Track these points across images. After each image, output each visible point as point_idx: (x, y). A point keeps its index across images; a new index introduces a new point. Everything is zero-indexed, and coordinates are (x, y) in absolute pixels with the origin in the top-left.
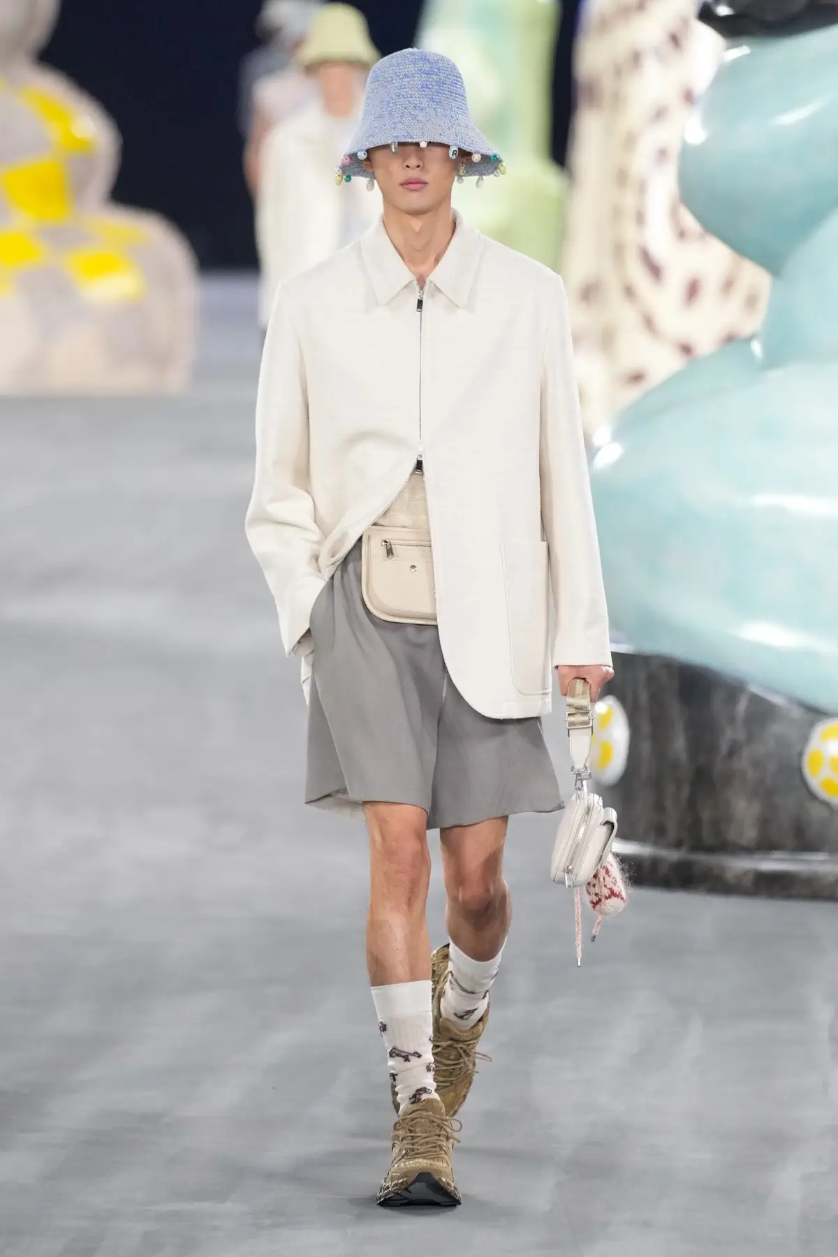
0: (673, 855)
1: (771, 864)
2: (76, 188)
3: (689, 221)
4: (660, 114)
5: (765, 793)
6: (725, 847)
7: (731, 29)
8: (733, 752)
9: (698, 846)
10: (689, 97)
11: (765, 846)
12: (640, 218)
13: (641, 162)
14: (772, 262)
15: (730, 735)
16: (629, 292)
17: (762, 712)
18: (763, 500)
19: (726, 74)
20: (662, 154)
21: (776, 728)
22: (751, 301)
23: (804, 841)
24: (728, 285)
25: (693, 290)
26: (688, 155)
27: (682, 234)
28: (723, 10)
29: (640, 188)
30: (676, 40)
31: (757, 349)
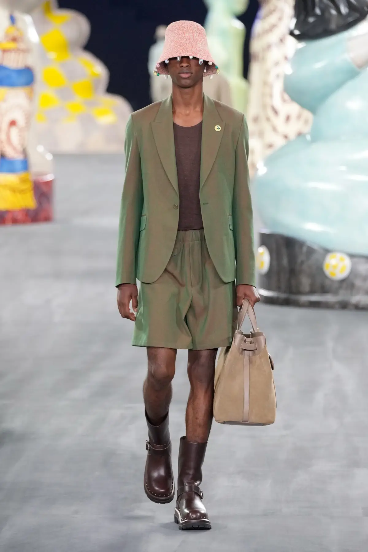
0: (283, 296)
1: (315, 298)
2: (95, 88)
3: (286, 97)
4: (277, 64)
5: (312, 276)
6: (300, 293)
7: (299, 38)
8: (302, 262)
9: (291, 292)
10: (286, 58)
11: (312, 292)
12: (271, 96)
13: (271, 78)
14: (313, 109)
15: (301, 258)
16: (268, 119)
17: (311, 251)
18: (312, 185)
19: (298, 52)
20: (278, 76)
21: (315, 257)
22: (306, 122)
23: (324, 290)
24: (299, 117)
25: (288, 118)
26: (286, 78)
27: (284, 101)
28: (297, 32)
29: (271, 87)
30: (282, 40)
31: (308, 137)
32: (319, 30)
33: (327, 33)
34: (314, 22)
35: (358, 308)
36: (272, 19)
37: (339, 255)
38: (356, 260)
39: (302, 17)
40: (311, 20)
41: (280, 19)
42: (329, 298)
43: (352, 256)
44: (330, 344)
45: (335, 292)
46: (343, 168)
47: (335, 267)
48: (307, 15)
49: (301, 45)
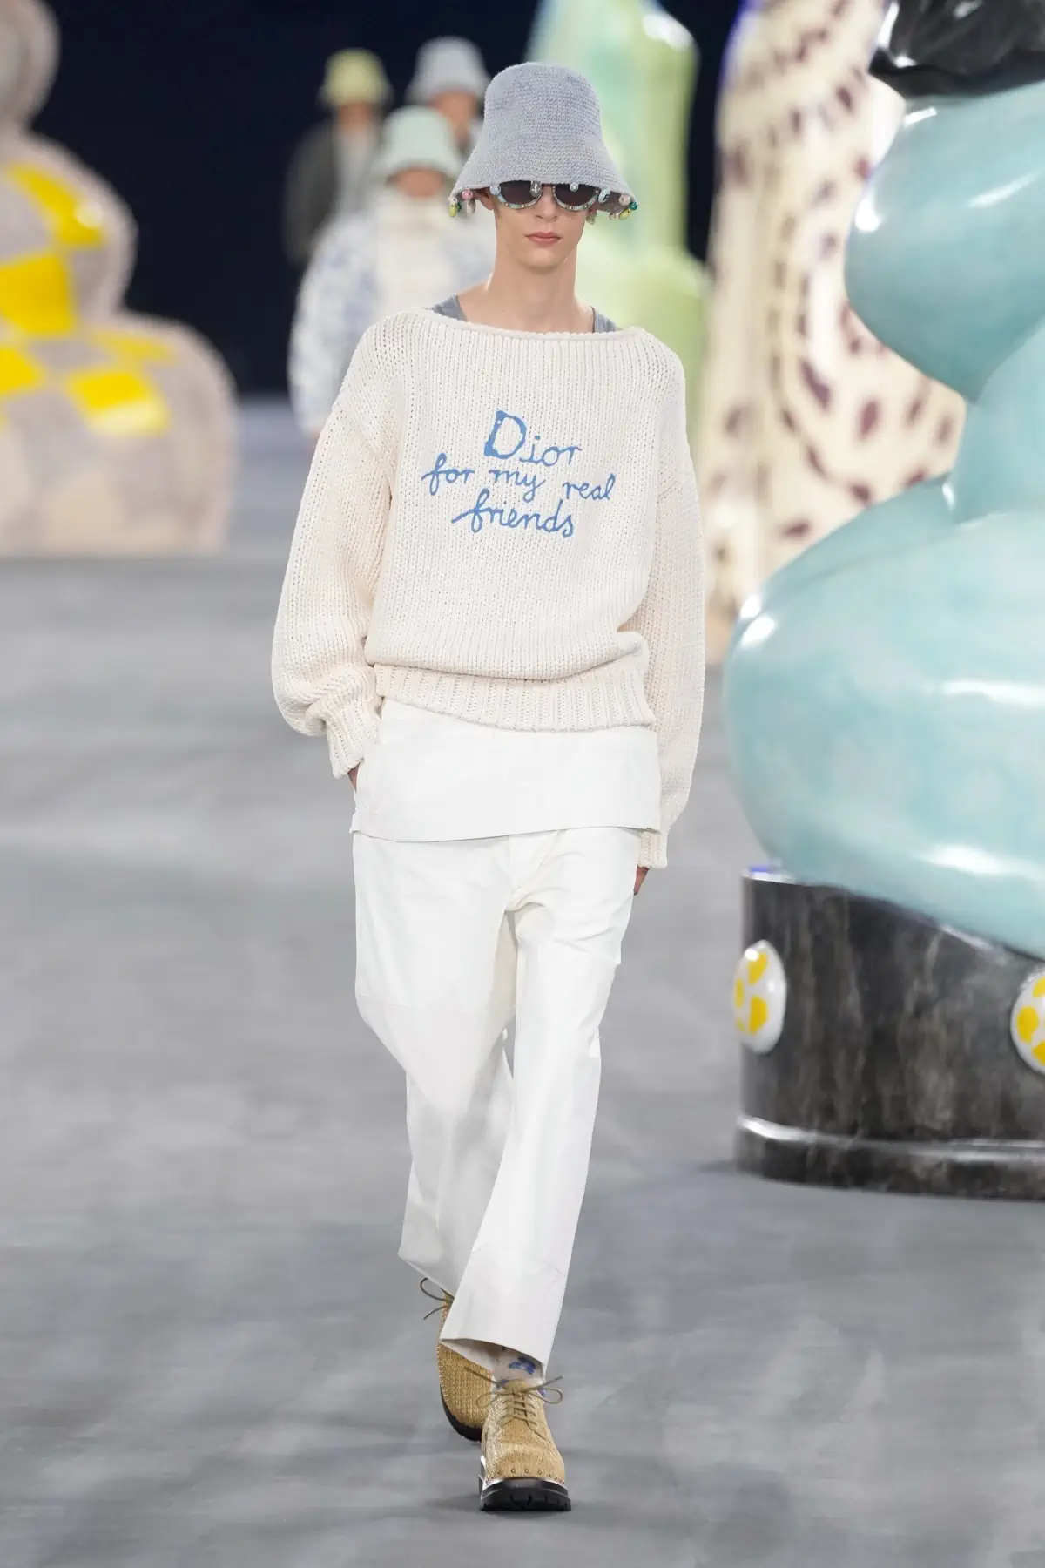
1: (970, 1154)
4: (826, 192)
5: (962, 1062)
6: (912, 1133)
7: (913, 85)
8: (921, 1010)
10: (863, 169)
11: (964, 1130)
12: (802, 326)
13: (803, 253)
14: (968, 385)
15: (916, 988)
16: (789, 420)
17: (959, 958)
18: (957, 687)
19: (906, 143)
20: (830, 242)
21: (975, 979)
22: (944, 431)
23: (1013, 1125)
24: (915, 411)
25: (869, 417)
26: (857, 245)
27: (855, 346)
28: (903, 61)
29: (803, 288)
30: (845, 98)
41: (839, 9)
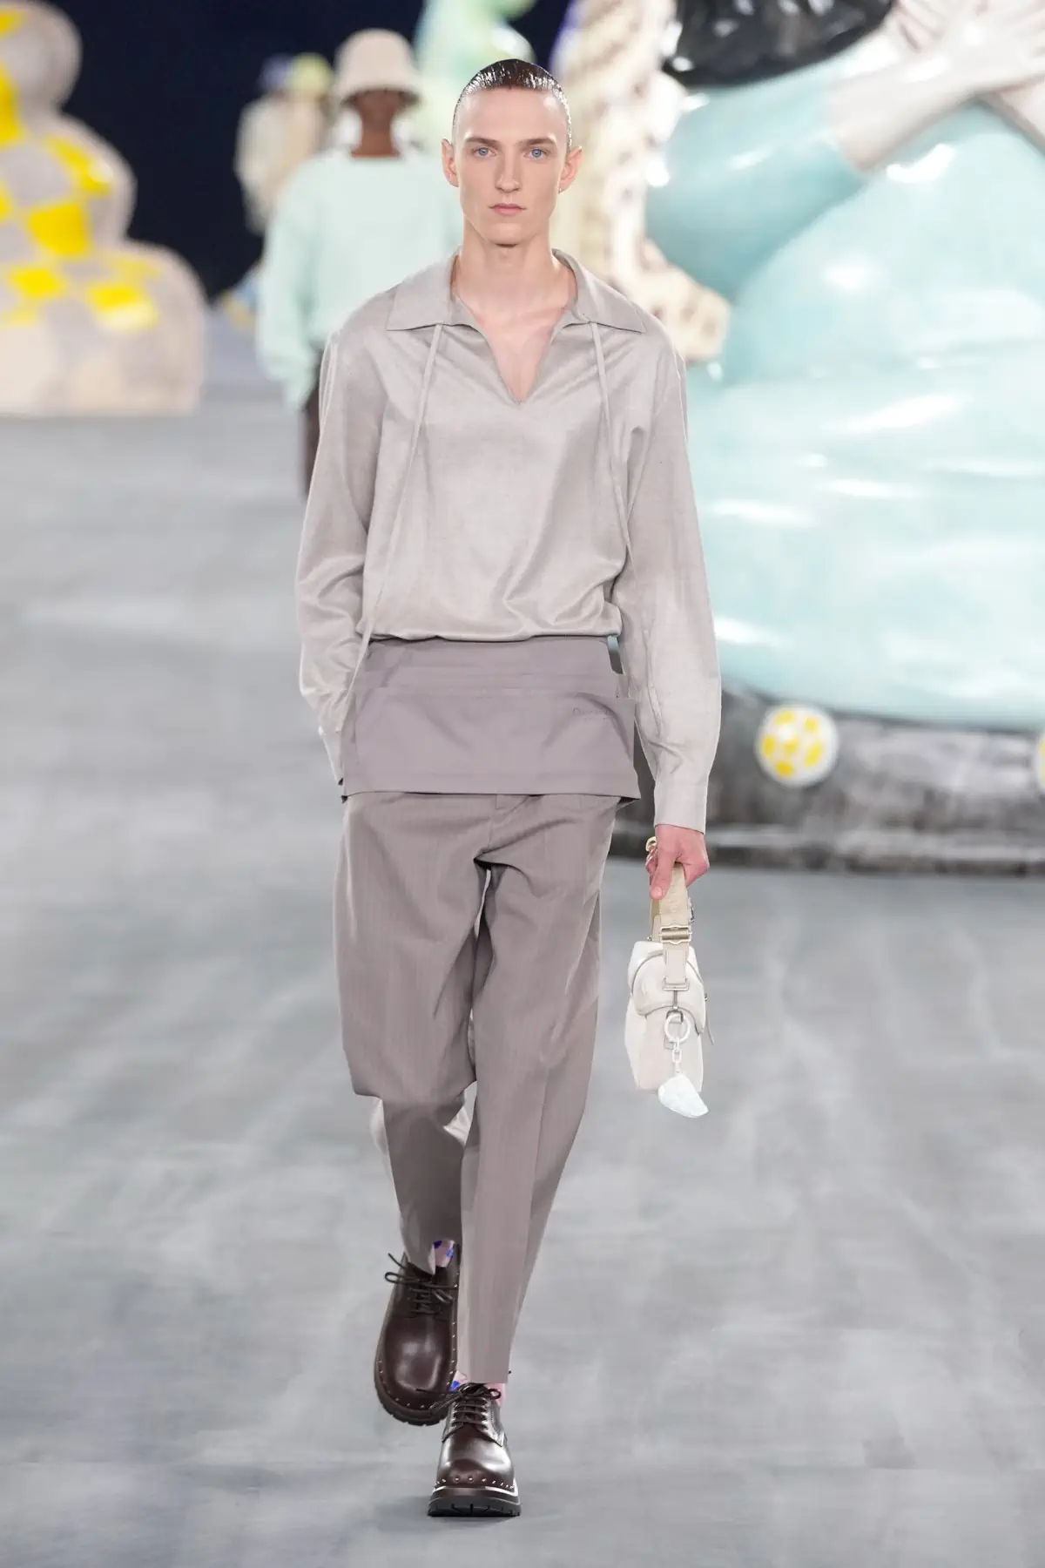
2: (93, 225)
3: (653, 253)
4: (625, 158)
5: (725, 775)
7: (690, 80)
10: (651, 142)
12: (607, 251)
13: (609, 200)
14: (728, 289)
19: (687, 123)
20: (628, 193)
21: (733, 718)
22: (709, 328)
23: (758, 815)
24: (688, 313)
26: (653, 198)
27: (645, 266)
28: (683, 65)
29: (606, 224)
30: (639, 90)
31: (715, 370)
32: (748, 58)
33: (771, 66)
34: (732, 34)
35: (857, 866)
36: (612, 27)
37: (802, 714)
38: (851, 727)
39: (698, 20)
40: (724, 28)
41: (635, 27)
42: (773, 838)
43: (839, 716)
44: (776, 971)
45: (791, 822)
46: (816, 461)
47: (791, 748)
48: (713, 16)
49: (696, 101)
